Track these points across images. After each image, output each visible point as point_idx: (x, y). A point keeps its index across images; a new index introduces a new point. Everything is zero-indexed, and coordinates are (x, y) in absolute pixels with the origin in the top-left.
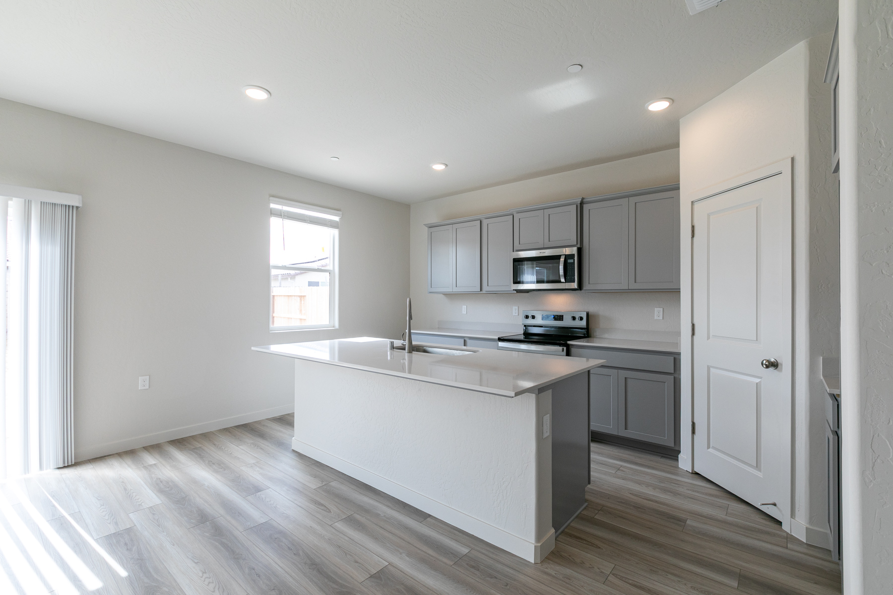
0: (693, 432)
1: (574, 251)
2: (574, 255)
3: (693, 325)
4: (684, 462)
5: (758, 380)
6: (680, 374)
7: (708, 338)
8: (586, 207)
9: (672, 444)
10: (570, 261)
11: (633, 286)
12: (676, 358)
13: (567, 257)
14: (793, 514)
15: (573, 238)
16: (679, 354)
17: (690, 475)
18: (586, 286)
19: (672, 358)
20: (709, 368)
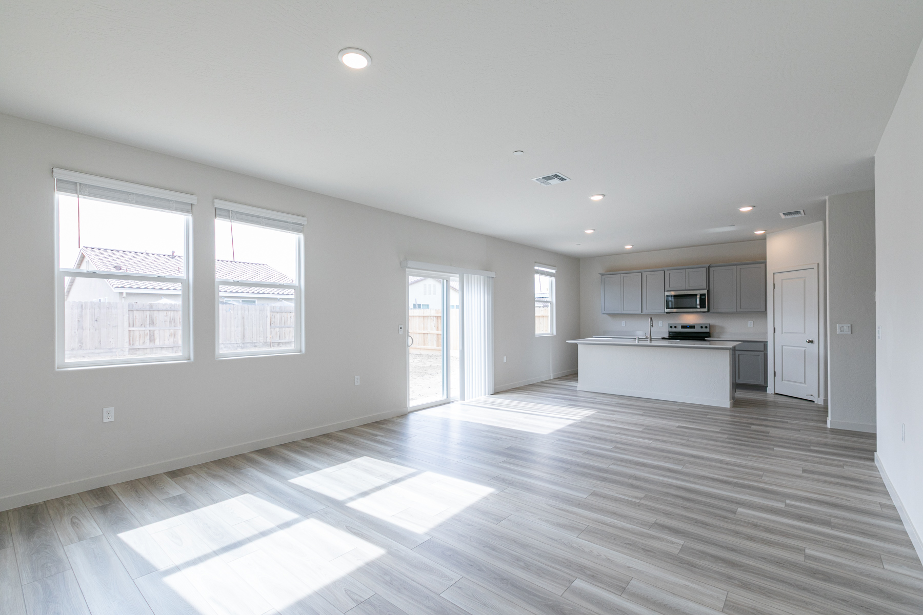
0: (775, 375)
1: (705, 292)
2: (705, 294)
3: (774, 328)
4: (770, 390)
5: (804, 349)
6: (767, 351)
7: (782, 333)
8: (711, 269)
9: (763, 383)
10: (703, 297)
11: (739, 310)
12: (765, 344)
13: (701, 295)
14: (819, 396)
15: (704, 285)
16: (767, 342)
17: (773, 395)
18: (712, 310)
19: (763, 344)
20: (782, 346)
